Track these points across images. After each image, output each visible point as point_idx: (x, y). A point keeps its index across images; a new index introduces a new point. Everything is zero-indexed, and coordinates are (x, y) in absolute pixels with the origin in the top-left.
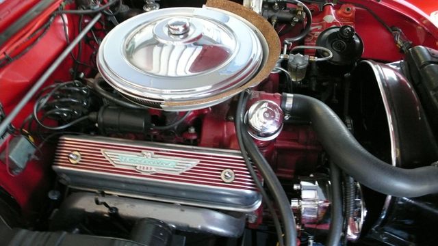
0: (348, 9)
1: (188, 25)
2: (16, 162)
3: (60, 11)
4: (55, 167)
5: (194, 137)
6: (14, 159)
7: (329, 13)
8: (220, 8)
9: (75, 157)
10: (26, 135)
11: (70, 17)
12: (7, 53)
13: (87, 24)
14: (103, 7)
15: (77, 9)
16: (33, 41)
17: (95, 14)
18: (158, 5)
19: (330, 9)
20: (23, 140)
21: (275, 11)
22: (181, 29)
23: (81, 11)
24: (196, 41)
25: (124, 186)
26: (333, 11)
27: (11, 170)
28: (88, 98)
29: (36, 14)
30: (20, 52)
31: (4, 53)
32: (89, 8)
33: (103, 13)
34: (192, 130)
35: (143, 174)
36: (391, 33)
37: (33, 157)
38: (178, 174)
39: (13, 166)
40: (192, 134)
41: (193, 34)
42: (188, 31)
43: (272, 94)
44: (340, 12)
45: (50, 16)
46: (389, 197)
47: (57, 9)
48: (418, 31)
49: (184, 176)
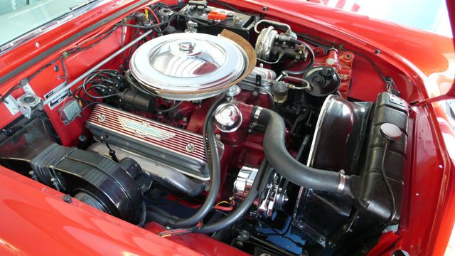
0: (348, 56)
1: (193, 45)
2: (67, 115)
3: (122, 24)
4: (88, 122)
5: (185, 124)
6: (65, 112)
7: (333, 57)
8: (229, 38)
9: (102, 118)
10: (78, 100)
11: (129, 29)
12: (79, 44)
13: (140, 35)
14: (154, 25)
15: (135, 24)
16: (98, 41)
17: (148, 29)
18: (196, 30)
19: (333, 55)
20: (75, 102)
21: (283, 48)
22: (188, 46)
23: (137, 26)
24: (197, 56)
25: (128, 144)
26: (336, 56)
27: (62, 120)
28: (121, 82)
29: (104, 23)
30: (87, 46)
31: (77, 44)
32: (143, 25)
33: (154, 30)
34: (185, 119)
35: (139, 136)
36: (384, 82)
37: (78, 114)
38: (159, 140)
39: (65, 118)
40: (184, 122)
41: (195, 52)
42: (193, 49)
43: (248, 105)
44: (341, 57)
45: (114, 26)
46: (302, 188)
47: (120, 22)
48: (407, 83)
49: (163, 142)
